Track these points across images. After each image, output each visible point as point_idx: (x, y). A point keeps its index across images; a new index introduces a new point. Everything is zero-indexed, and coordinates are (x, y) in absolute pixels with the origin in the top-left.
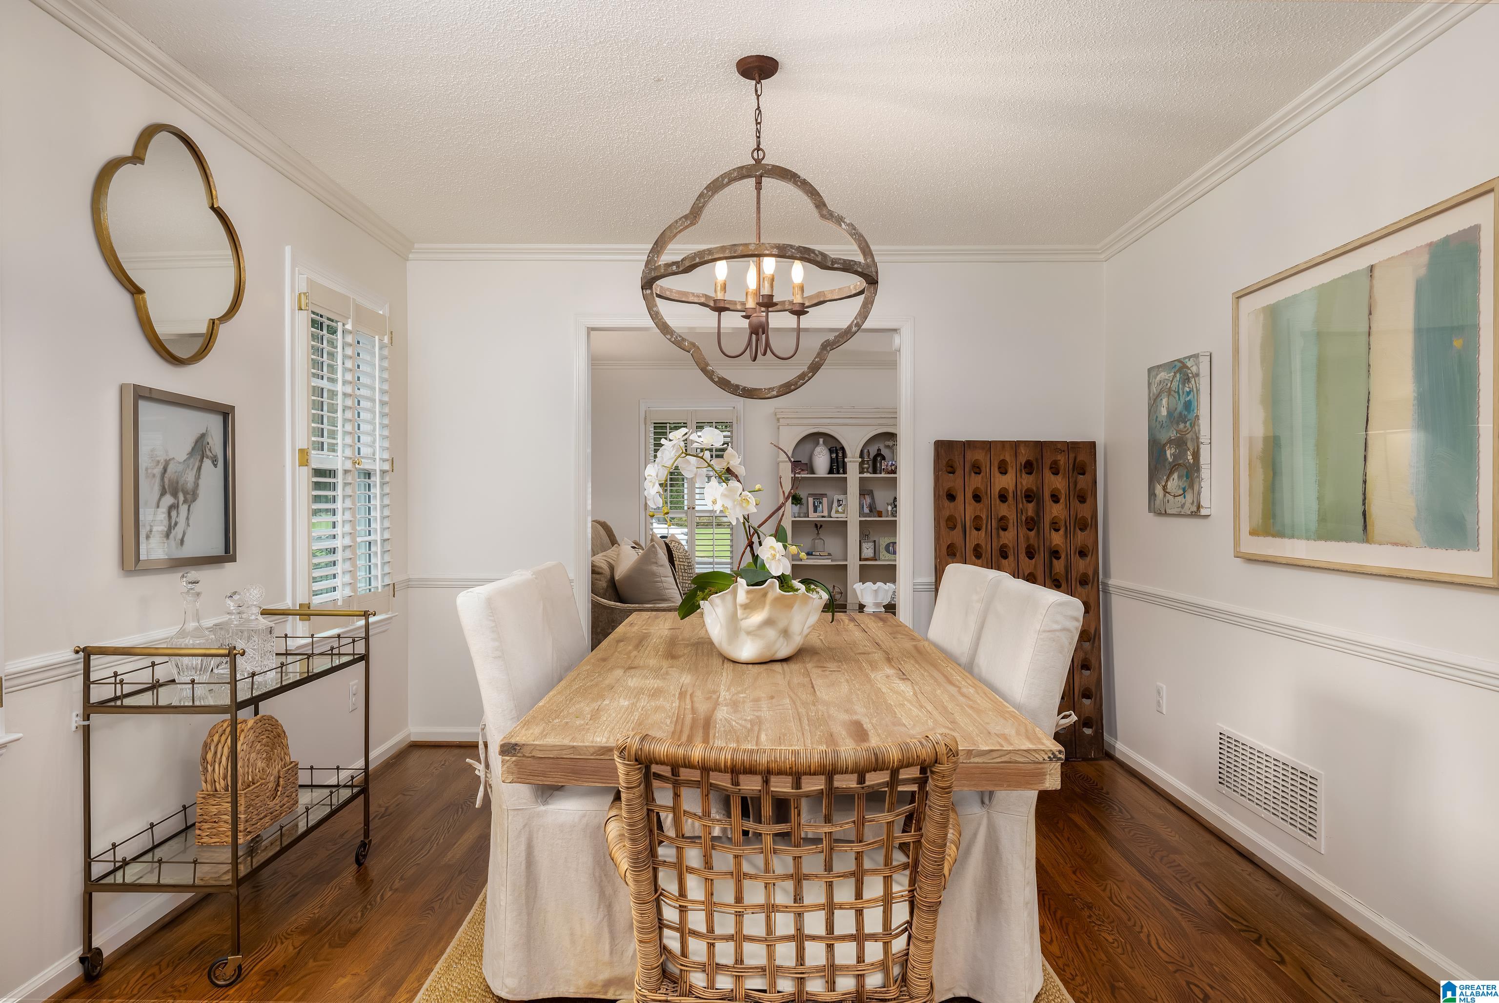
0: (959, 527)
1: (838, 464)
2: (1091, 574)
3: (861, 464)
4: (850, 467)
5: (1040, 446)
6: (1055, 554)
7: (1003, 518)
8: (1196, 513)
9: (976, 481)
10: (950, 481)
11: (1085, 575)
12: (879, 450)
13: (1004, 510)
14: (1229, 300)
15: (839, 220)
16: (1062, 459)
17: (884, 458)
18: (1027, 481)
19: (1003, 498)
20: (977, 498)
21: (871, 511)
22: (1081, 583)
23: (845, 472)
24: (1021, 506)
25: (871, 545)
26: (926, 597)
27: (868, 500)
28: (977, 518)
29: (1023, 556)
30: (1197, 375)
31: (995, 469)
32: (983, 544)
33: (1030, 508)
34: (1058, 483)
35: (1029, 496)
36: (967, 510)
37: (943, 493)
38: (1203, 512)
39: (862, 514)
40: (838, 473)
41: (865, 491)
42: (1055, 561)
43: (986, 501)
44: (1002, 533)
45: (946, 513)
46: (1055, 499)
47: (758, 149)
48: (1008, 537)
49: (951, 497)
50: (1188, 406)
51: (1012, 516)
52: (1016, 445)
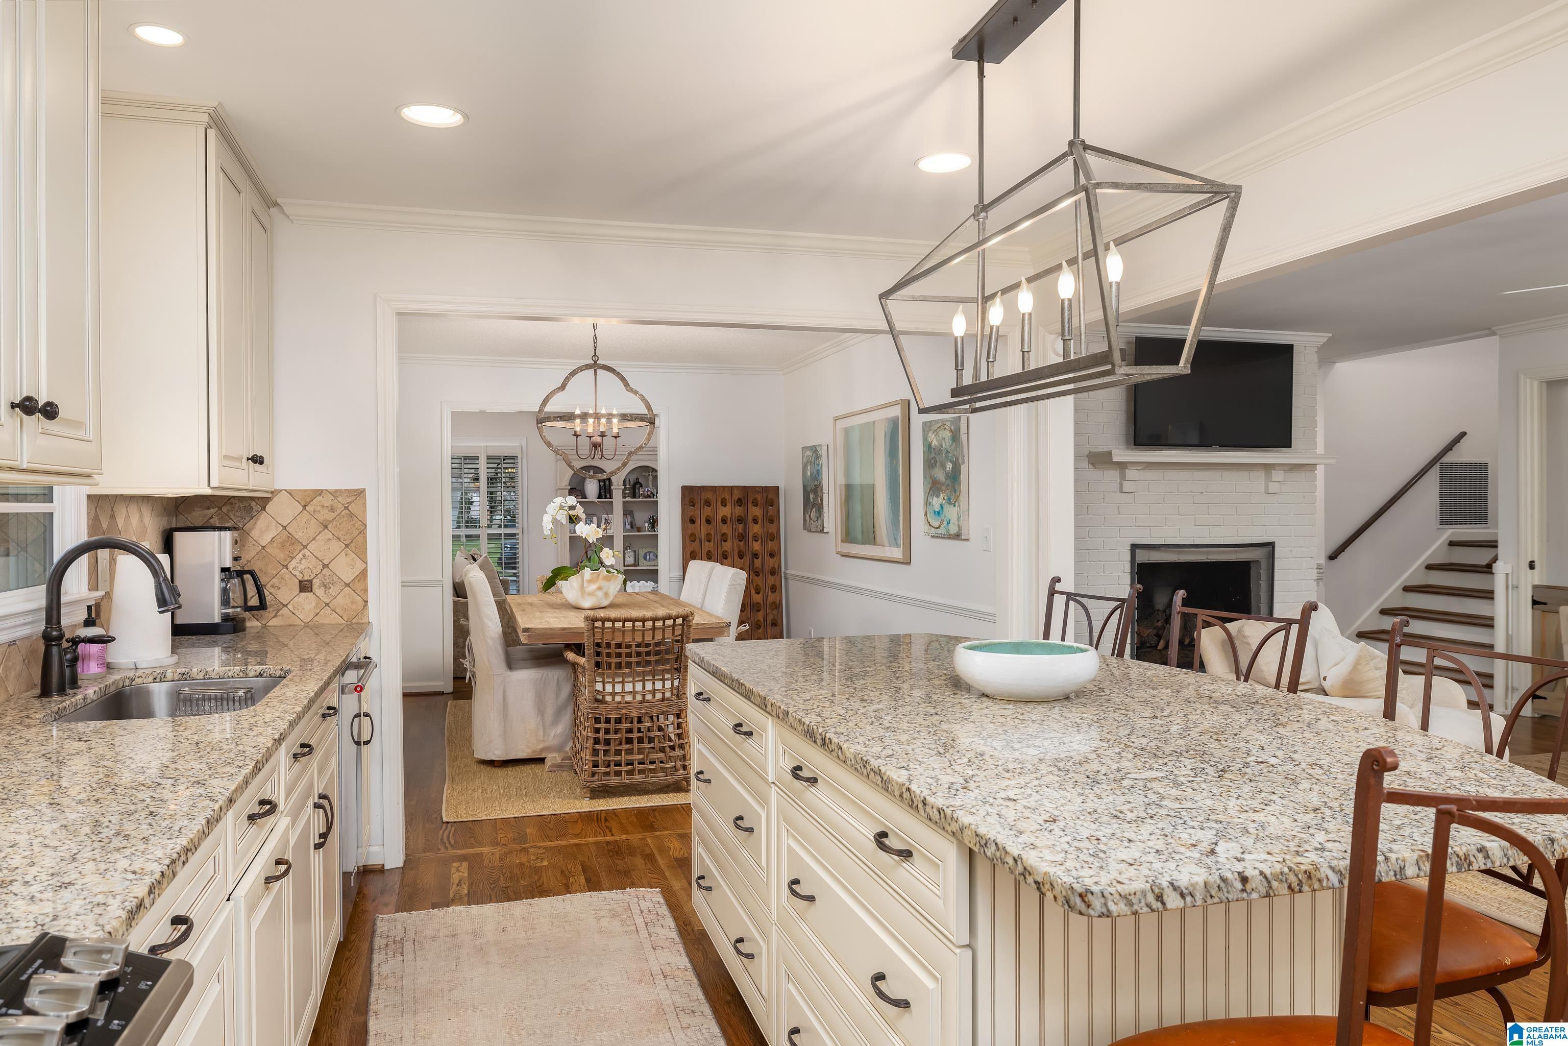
0: (697, 540)
1: (605, 489)
2: (776, 567)
3: (624, 491)
4: (615, 493)
5: (746, 489)
6: (756, 556)
7: (724, 534)
8: (822, 531)
9: (708, 511)
10: (692, 511)
11: (773, 568)
12: (637, 479)
13: (725, 529)
14: (832, 420)
15: (636, 393)
16: (759, 497)
17: (641, 486)
18: (739, 511)
19: (724, 521)
20: (708, 521)
21: (632, 527)
22: (772, 575)
23: (611, 497)
24: (734, 526)
25: (632, 554)
26: (676, 585)
27: (629, 519)
28: (709, 534)
29: (736, 557)
30: (821, 456)
31: (719, 504)
32: (712, 551)
33: (740, 527)
34: (756, 511)
35: (740, 520)
36: (702, 529)
37: (687, 520)
38: (825, 530)
39: (625, 530)
40: (606, 497)
41: (627, 512)
42: (755, 560)
43: (714, 523)
44: (723, 543)
45: (690, 532)
46: (755, 521)
47: (595, 355)
48: (727, 546)
49: (692, 521)
50: (818, 471)
51: (730, 534)
52: (731, 488)
